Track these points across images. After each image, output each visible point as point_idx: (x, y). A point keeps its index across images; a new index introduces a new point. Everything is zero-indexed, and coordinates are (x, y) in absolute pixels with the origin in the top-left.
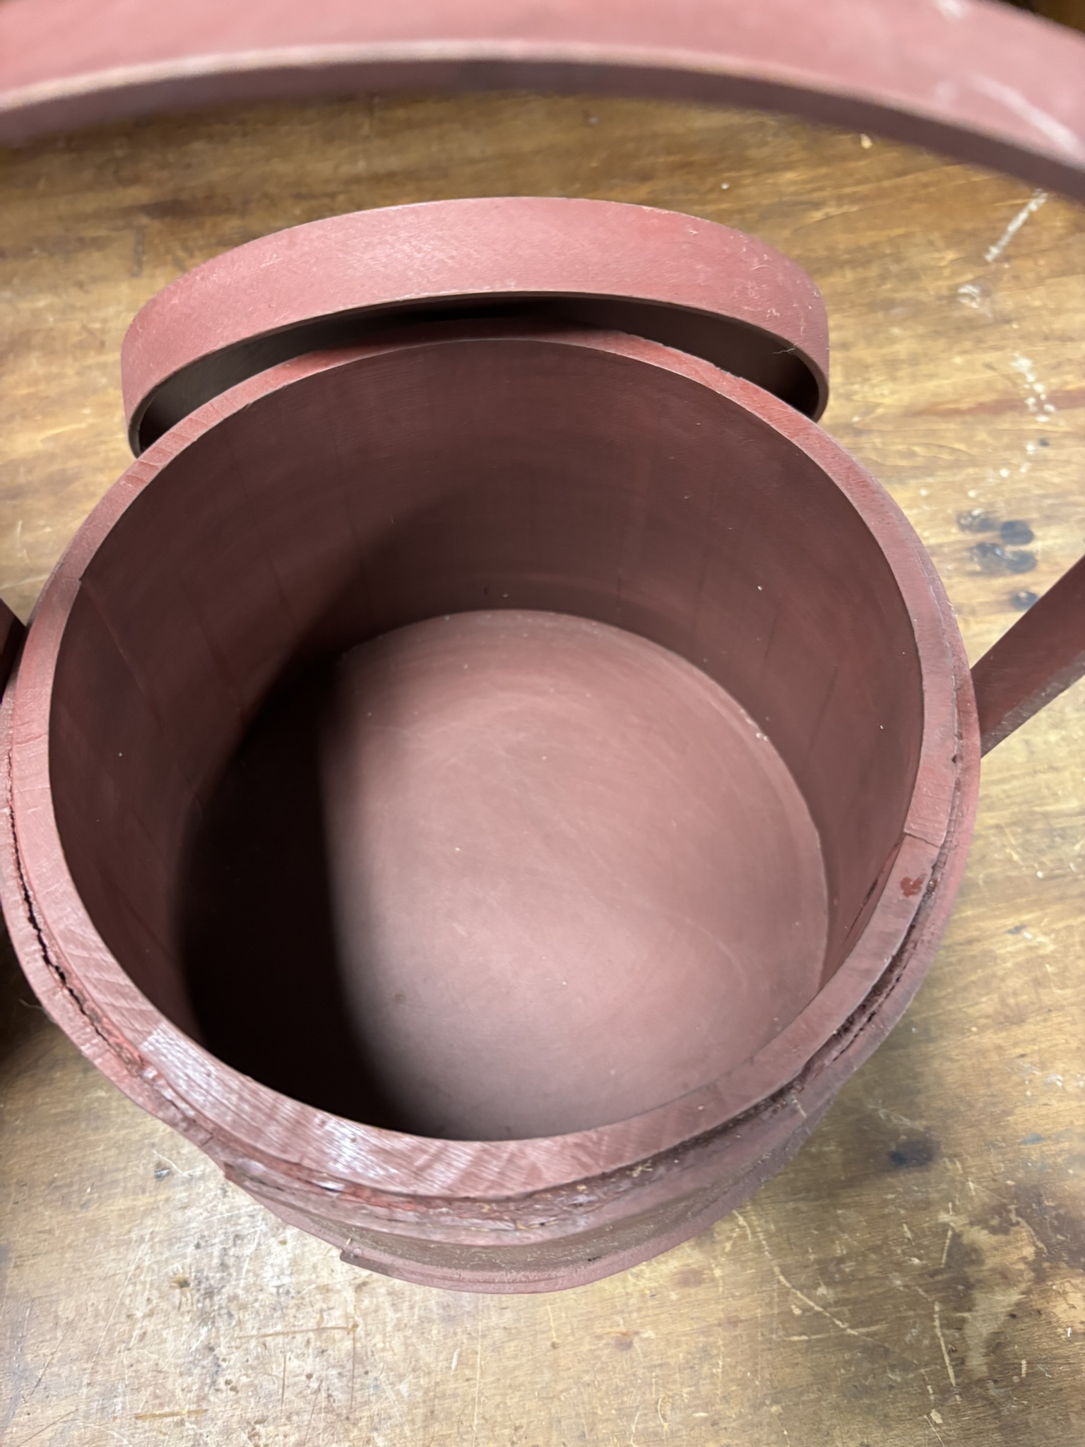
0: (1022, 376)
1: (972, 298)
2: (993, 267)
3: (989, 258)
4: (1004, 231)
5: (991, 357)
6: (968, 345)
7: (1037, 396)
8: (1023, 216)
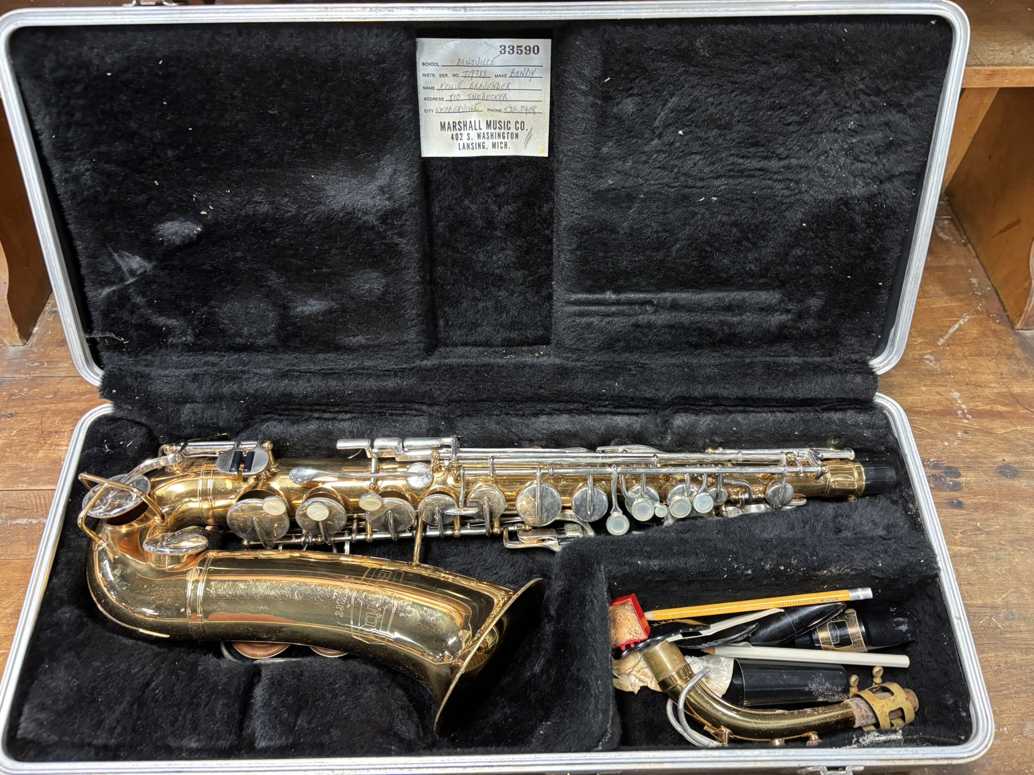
0: (955, 399)
1: (931, 361)
2: (941, 348)
3: (939, 343)
4: (947, 332)
5: (939, 389)
6: (928, 382)
7: (963, 410)
8: (957, 326)
